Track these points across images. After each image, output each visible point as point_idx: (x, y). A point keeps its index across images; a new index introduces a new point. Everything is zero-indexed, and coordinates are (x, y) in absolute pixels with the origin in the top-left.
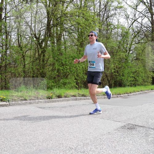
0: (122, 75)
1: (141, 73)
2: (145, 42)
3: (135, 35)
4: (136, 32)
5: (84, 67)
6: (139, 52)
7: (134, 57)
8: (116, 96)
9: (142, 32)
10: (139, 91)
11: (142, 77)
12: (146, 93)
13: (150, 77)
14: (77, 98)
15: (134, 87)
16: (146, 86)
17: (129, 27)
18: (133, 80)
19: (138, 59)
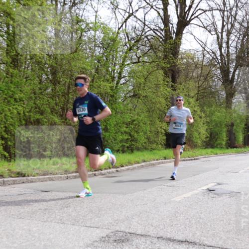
0: (104, 129)
1: (143, 125)
2: (151, 60)
3: (130, 45)
4: (133, 38)
5: (22, 112)
6: (139, 80)
7: (130, 91)
8: (91, 173)
9: (146, 39)
10: (140, 161)
11: (145, 133)
12: (154, 165)
13: (162, 133)
14: (5, 179)
15: (129, 153)
16: (155, 151)
17: (119, 29)
18: (128, 139)
19: (136, 95)
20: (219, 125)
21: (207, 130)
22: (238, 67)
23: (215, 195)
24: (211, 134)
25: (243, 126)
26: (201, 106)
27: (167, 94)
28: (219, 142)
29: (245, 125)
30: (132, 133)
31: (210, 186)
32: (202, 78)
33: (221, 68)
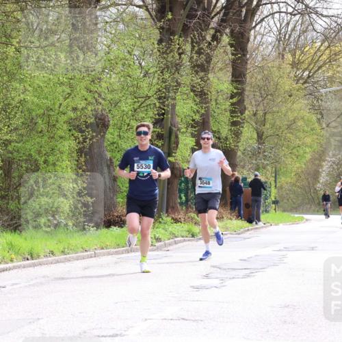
20: (41, 125)
29: (158, 122)
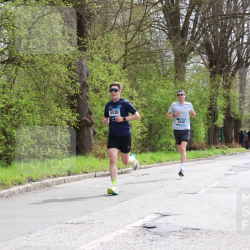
19: (13, 60)
21: (143, 119)
22: (193, 7)
23: (155, 236)
24: (150, 127)
25: (205, 110)
26: (132, 78)
27: (71, 57)
28: (164, 140)
30: (7, 130)
31: (148, 220)
32: (132, 27)
33: (164, 10)
